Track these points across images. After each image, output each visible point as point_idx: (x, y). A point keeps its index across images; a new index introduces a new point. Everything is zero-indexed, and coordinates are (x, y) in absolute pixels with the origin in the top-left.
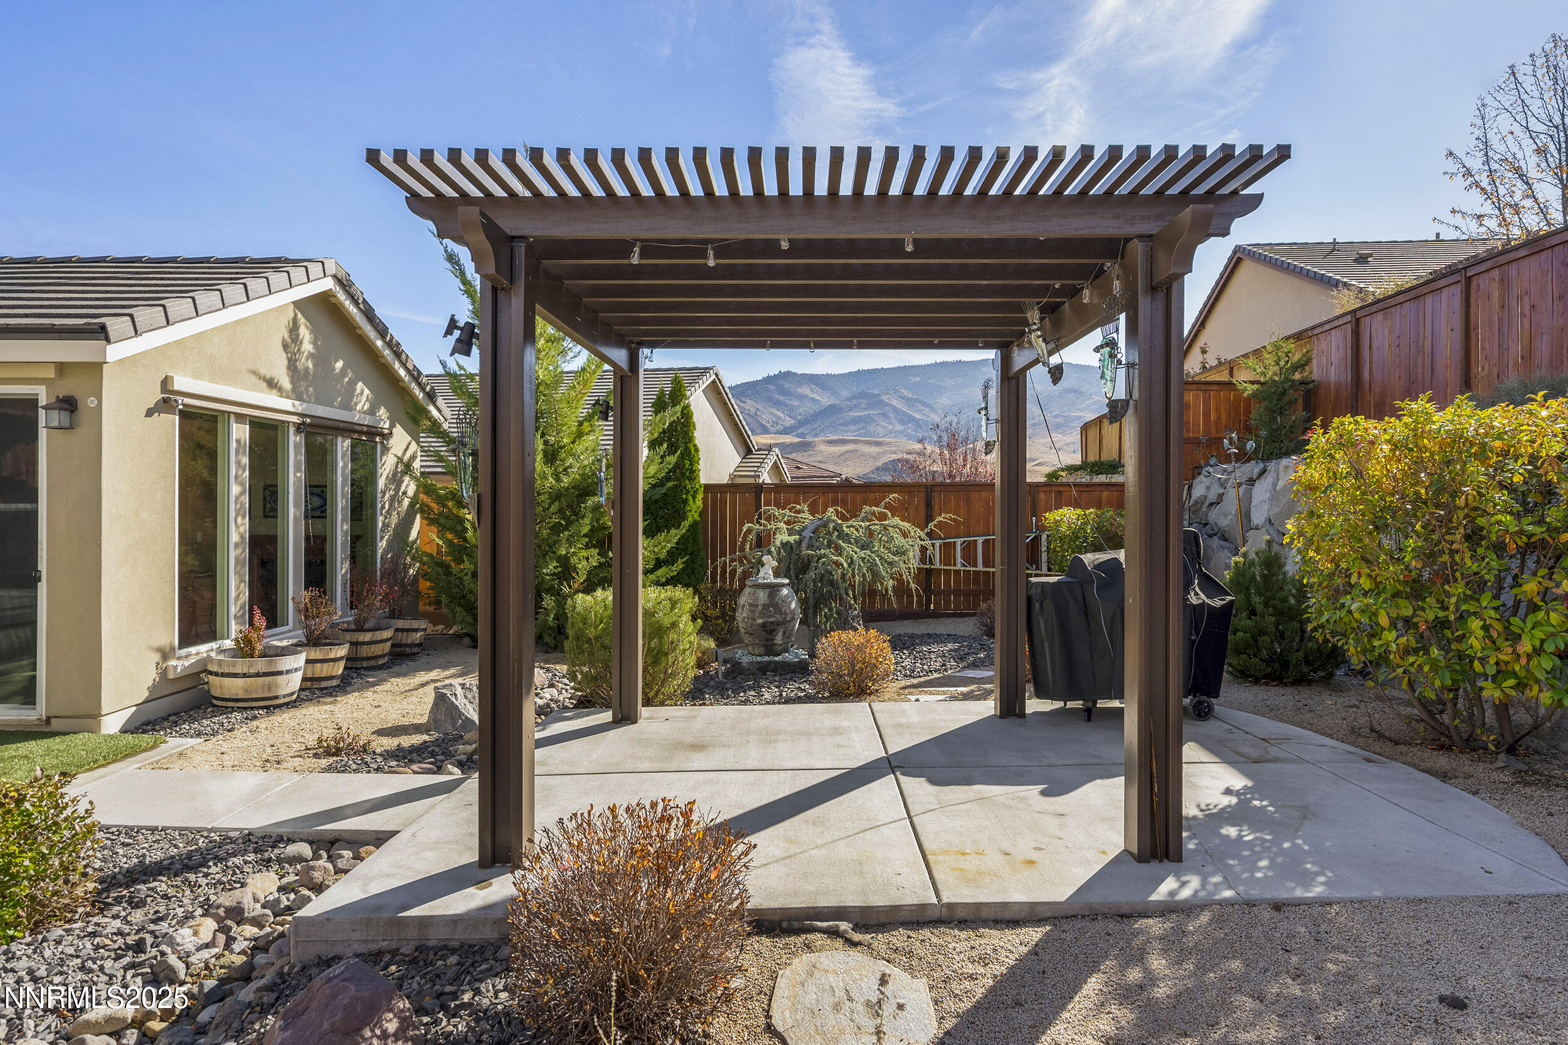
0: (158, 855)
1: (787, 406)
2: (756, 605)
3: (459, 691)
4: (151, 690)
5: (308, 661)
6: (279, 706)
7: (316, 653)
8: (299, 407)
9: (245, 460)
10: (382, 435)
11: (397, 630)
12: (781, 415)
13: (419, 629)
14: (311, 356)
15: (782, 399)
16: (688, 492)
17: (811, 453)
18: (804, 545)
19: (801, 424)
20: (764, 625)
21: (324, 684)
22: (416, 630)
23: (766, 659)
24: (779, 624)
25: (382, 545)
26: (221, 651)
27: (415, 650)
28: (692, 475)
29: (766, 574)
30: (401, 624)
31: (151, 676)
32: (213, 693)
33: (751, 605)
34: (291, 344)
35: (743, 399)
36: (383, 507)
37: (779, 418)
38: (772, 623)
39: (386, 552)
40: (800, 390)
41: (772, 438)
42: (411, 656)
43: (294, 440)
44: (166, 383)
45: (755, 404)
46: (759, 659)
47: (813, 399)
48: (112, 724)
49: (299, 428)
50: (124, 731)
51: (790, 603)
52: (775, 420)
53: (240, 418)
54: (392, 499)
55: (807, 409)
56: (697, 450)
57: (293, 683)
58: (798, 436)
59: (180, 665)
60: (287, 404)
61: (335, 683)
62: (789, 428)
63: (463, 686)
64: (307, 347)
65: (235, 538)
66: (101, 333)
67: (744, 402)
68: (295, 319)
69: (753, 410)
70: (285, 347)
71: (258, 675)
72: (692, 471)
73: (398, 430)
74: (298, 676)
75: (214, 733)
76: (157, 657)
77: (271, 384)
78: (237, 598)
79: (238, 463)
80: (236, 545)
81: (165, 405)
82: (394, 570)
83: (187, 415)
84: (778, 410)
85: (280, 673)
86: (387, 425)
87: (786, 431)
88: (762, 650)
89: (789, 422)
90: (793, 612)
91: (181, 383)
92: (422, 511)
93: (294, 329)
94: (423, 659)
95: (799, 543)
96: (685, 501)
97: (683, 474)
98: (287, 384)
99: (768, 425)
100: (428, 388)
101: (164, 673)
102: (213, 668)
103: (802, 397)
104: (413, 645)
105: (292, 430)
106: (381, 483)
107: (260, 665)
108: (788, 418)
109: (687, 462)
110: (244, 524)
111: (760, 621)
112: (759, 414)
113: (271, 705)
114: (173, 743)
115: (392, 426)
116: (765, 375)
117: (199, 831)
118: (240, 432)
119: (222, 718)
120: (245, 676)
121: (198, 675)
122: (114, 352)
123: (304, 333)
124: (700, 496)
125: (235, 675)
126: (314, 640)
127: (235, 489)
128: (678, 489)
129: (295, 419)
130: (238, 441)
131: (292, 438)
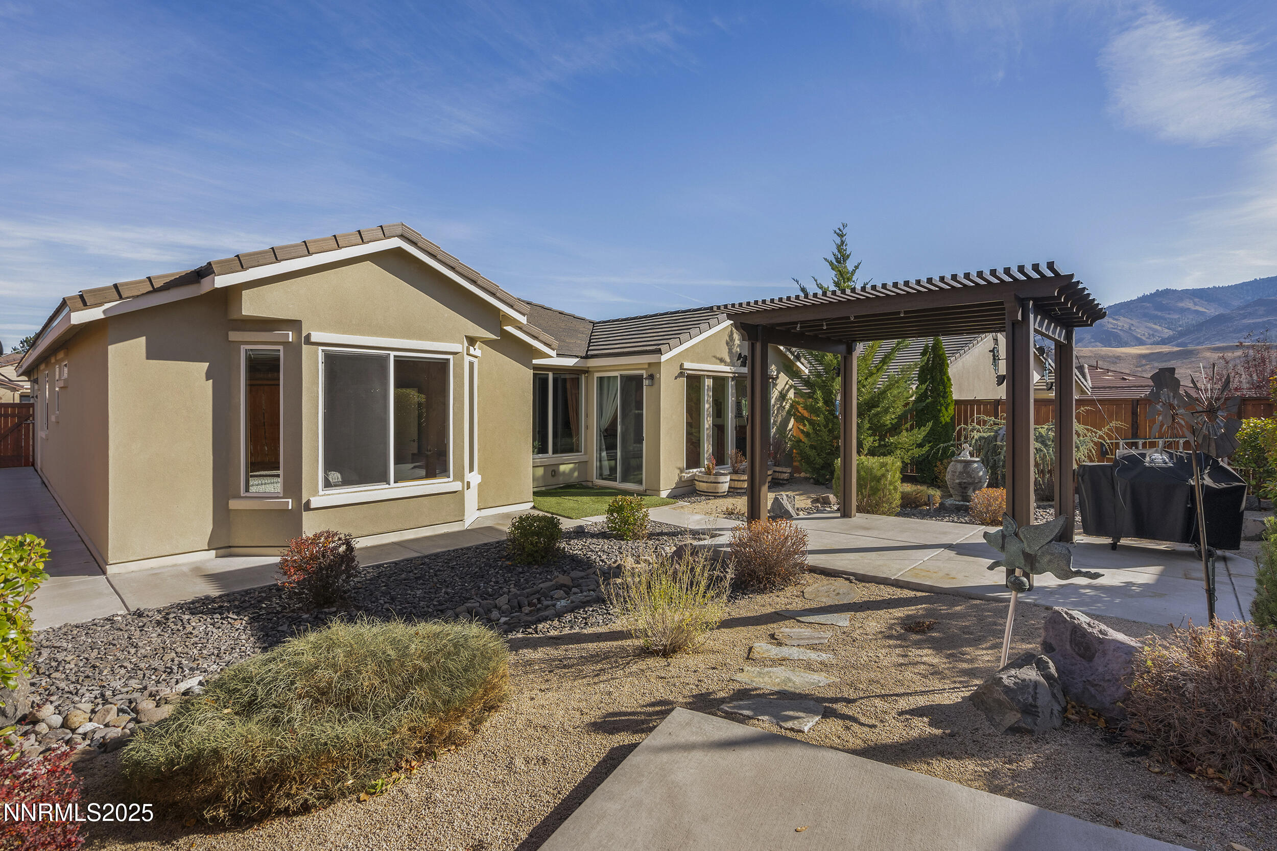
0: (666, 531)
1: (1165, 319)
2: (955, 472)
3: (785, 497)
4: (677, 484)
5: (731, 480)
6: (718, 496)
7: (735, 477)
8: (733, 369)
9: (711, 394)
10: (773, 379)
11: (774, 471)
12: (1159, 328)
13: (785, 472)
14: (739, 345)
15: (1159, 314)
16: (942, 405)
17: (1193, 359)
18: (999, 438)
19: (1182, 334)
20: (960, 484)
21: (739, 491)
22: (785, 473)
23: (962, 503)
24: (969, 484)
25: (773, 431)
26: (700, 472)
27: (785, 482)
28: (945, 394)
29: (966, 455)
30: (778, 469)
31: (676, 479)
32: (697, 488)
33: (952, 471)
34: (730, 343)
35: (1117, 317)
36: (774, 413)
37: (1156, 331)
38: (965, 483)
39: (775, 434)
40: (1181, 305)
41: (1148, 349)
42: (782, 485)
43: (731, 383)
44: (682, 365)
45: (1128, 320)
46: (957, 503)
47: (1197, 312)
48: (664, 494)
49: (733, 379)
50: (668, 497)
51: (979, 472)
52: (1151, 333)
53: (709, 377)
54: (778, 409)
55: (1188, 320)
56: (949, 379)
57: (725, 487)
58: (1178, 346)
59: (686, 475)
60: (727, 369)
61: (743, 491)
62: (1167, 339)
63: (787, 495)
64: (737, 342)
65: (706, 426)
66: (659, 352)
67: (1117, 320)
68: (732, 331)
69: (1126, 326)
70: (727, 343)
71: (711, 483)
72: (945, 393)
73: (782, 375)
74: (727, 485)
75: (694, 502)
76: (678, 471)
77: (722, 361)
78: (707, 451)
79: (708, 395)
80: (707, 429)
81: (681, 375)
82: (779, 444)
83: (689, 377)
84: (1155, 324)
85: (719, 483)
86: (775, 374)
87: (1163, 342)
88: (960, 498)
89: (1167, 333)
90: (980, 478)
91: (687, 365)
92: (795, 415)
93: (731, 336)
94: (787, 487)
95: (995, 437)
96: (940, 411)
97: (939, 395)
98: (728, 360)
99: (1143, 338)
100: (796, 354)
101: (680, 478)
102: (696, 478)
103: (1183, 311)
104: (783, 480)
105: (730, 379)
106: (773, 401)
107: (712, 478)
108: (1166, 330)
109: (941, 388)
110: (710, 420)
111: (957, 481)
112: (1133, 328)
113: (716, 495)
114: (681, 503)
115: (778, 373)
116: (1140, 295)
117: (679, 527)
118: (709, 383)
119: (699, 498)
120: (707, 482)
121: (693, 480)
122: (664, 358)
123: (736, 336)
124: (952, 407)
125: (704, 482)
126: (735, 472)
127: (707, 406)
128: (935, 403)
129: (731, 375)
130: (708, 386)
131: (730, 383)
